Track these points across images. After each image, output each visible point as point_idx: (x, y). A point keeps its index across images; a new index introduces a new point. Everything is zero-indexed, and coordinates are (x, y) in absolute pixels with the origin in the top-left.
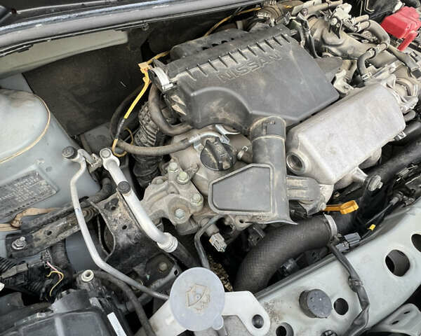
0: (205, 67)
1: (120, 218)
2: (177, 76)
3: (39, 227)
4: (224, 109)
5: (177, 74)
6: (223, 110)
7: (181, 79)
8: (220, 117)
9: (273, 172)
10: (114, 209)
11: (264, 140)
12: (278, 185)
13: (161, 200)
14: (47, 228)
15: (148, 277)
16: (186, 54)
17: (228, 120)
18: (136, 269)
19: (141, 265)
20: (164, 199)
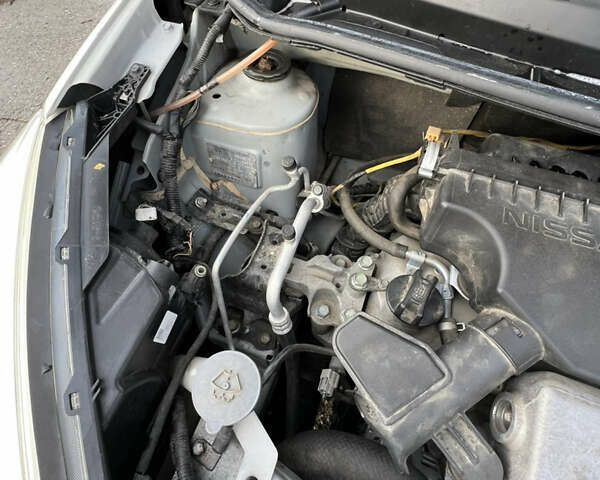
0: (504, 186)
1: (270, 256)
2: (451, 170)
3: (223, 203)
4: (474, 256)
5: (454, 168)
6: (471, 255)
7: (453, 176)
8: (462, 258)
9: (444, 387)
10: (275, 243)
11: (480, 340)
12: (433, 405)
13: (317, 279)
14: (227, 209)
15: (247, 331)
16: (497, 152)
17: (468, 273)
18: (246, 313)
19: (252, 315)
20: (321, 281)
